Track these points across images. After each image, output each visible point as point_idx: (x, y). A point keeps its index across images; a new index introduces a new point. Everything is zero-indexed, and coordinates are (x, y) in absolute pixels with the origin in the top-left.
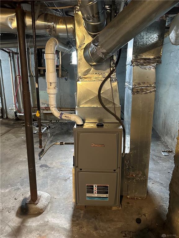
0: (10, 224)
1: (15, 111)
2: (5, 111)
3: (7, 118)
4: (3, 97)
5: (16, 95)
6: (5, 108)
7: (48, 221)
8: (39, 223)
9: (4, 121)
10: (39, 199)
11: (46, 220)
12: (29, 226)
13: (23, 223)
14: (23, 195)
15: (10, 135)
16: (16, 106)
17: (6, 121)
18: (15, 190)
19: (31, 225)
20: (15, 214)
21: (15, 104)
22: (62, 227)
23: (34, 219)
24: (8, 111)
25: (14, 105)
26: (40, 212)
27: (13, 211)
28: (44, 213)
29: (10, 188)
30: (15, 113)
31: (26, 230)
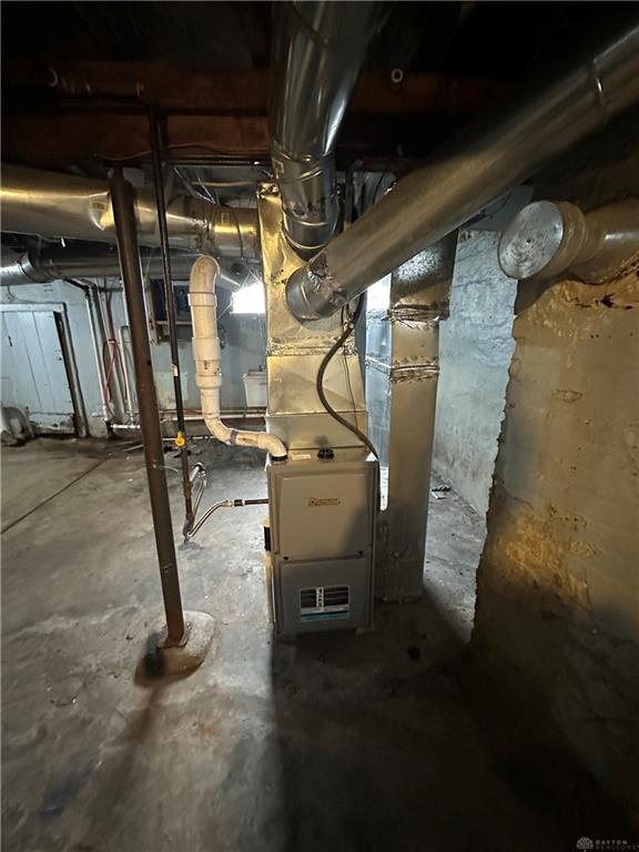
0: (120, 708)
1: (106, 419)
2: (83, 420)
3: (88, 435)
4: (76, 390)
5: (108, 385)
6: (81, 414)
7: (215, 686)
8: (195, 693)
9: (82, 443)
10: (189, 633)
11: (211, 683)
12: (171, 705)
13: (153, 699)
14: (146, 625)
15: (98, 477)
16: (108, 410)
17: (87, 443)
18: (125, 614)
19: (175, 701)
20: (132, 679)
21: (107, 404)
22: (251, 694)
23: (181, 684)
24: (90, 420)
25: (104, 407)
26: (193, 665)
27: (126, 671)
28: (202, 665)
29: (112, 612)
30: (108, 424)
31: (164, 718)
